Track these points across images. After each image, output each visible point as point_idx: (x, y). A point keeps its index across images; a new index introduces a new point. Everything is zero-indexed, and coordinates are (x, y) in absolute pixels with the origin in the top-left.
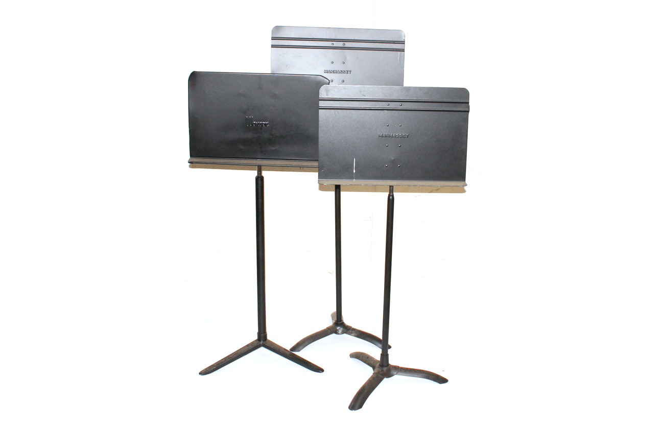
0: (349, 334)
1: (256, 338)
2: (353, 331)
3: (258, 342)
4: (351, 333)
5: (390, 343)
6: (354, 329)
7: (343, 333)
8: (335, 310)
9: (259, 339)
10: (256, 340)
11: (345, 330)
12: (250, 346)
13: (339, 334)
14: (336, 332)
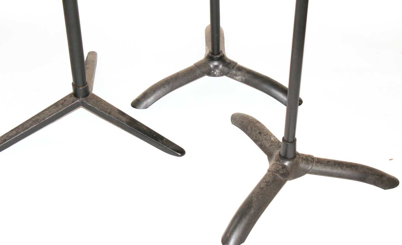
0: (232, 76)
1: (70, 90)
2: (239, 73)
3: (73, 98)
4: (236, 75)
5: (302, 96)
6: (241, 69)
7: (222, 74)
8: (207, 21)
9: (75, 94)
10: (70, 95)
11: (226, 69)
12: (60, 106)
13: (214, 76)
14: (210, 73)
